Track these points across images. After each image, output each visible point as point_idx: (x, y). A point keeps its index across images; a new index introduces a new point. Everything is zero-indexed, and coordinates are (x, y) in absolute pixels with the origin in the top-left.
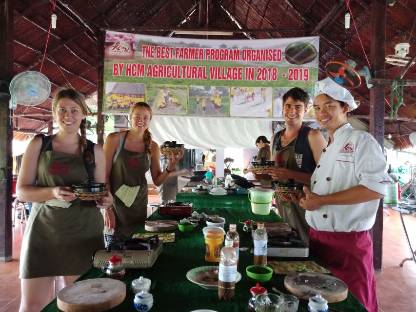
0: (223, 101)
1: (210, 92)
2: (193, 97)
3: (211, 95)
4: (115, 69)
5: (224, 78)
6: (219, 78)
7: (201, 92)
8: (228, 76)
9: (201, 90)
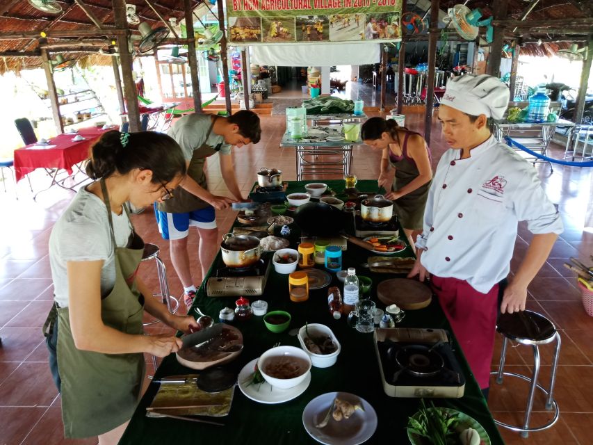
0: (324, 28)
1: (313, 21)
2: (299, 27)
3: (314, 24)
4: (235, 5)
5: (326, 7)
6: (322, 7)
7: (306, 21)
8: (329, 5)
9: (306, 19)
